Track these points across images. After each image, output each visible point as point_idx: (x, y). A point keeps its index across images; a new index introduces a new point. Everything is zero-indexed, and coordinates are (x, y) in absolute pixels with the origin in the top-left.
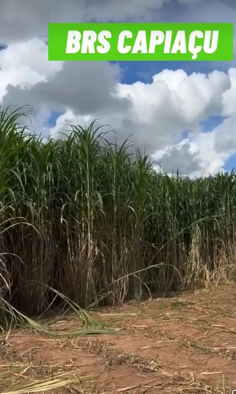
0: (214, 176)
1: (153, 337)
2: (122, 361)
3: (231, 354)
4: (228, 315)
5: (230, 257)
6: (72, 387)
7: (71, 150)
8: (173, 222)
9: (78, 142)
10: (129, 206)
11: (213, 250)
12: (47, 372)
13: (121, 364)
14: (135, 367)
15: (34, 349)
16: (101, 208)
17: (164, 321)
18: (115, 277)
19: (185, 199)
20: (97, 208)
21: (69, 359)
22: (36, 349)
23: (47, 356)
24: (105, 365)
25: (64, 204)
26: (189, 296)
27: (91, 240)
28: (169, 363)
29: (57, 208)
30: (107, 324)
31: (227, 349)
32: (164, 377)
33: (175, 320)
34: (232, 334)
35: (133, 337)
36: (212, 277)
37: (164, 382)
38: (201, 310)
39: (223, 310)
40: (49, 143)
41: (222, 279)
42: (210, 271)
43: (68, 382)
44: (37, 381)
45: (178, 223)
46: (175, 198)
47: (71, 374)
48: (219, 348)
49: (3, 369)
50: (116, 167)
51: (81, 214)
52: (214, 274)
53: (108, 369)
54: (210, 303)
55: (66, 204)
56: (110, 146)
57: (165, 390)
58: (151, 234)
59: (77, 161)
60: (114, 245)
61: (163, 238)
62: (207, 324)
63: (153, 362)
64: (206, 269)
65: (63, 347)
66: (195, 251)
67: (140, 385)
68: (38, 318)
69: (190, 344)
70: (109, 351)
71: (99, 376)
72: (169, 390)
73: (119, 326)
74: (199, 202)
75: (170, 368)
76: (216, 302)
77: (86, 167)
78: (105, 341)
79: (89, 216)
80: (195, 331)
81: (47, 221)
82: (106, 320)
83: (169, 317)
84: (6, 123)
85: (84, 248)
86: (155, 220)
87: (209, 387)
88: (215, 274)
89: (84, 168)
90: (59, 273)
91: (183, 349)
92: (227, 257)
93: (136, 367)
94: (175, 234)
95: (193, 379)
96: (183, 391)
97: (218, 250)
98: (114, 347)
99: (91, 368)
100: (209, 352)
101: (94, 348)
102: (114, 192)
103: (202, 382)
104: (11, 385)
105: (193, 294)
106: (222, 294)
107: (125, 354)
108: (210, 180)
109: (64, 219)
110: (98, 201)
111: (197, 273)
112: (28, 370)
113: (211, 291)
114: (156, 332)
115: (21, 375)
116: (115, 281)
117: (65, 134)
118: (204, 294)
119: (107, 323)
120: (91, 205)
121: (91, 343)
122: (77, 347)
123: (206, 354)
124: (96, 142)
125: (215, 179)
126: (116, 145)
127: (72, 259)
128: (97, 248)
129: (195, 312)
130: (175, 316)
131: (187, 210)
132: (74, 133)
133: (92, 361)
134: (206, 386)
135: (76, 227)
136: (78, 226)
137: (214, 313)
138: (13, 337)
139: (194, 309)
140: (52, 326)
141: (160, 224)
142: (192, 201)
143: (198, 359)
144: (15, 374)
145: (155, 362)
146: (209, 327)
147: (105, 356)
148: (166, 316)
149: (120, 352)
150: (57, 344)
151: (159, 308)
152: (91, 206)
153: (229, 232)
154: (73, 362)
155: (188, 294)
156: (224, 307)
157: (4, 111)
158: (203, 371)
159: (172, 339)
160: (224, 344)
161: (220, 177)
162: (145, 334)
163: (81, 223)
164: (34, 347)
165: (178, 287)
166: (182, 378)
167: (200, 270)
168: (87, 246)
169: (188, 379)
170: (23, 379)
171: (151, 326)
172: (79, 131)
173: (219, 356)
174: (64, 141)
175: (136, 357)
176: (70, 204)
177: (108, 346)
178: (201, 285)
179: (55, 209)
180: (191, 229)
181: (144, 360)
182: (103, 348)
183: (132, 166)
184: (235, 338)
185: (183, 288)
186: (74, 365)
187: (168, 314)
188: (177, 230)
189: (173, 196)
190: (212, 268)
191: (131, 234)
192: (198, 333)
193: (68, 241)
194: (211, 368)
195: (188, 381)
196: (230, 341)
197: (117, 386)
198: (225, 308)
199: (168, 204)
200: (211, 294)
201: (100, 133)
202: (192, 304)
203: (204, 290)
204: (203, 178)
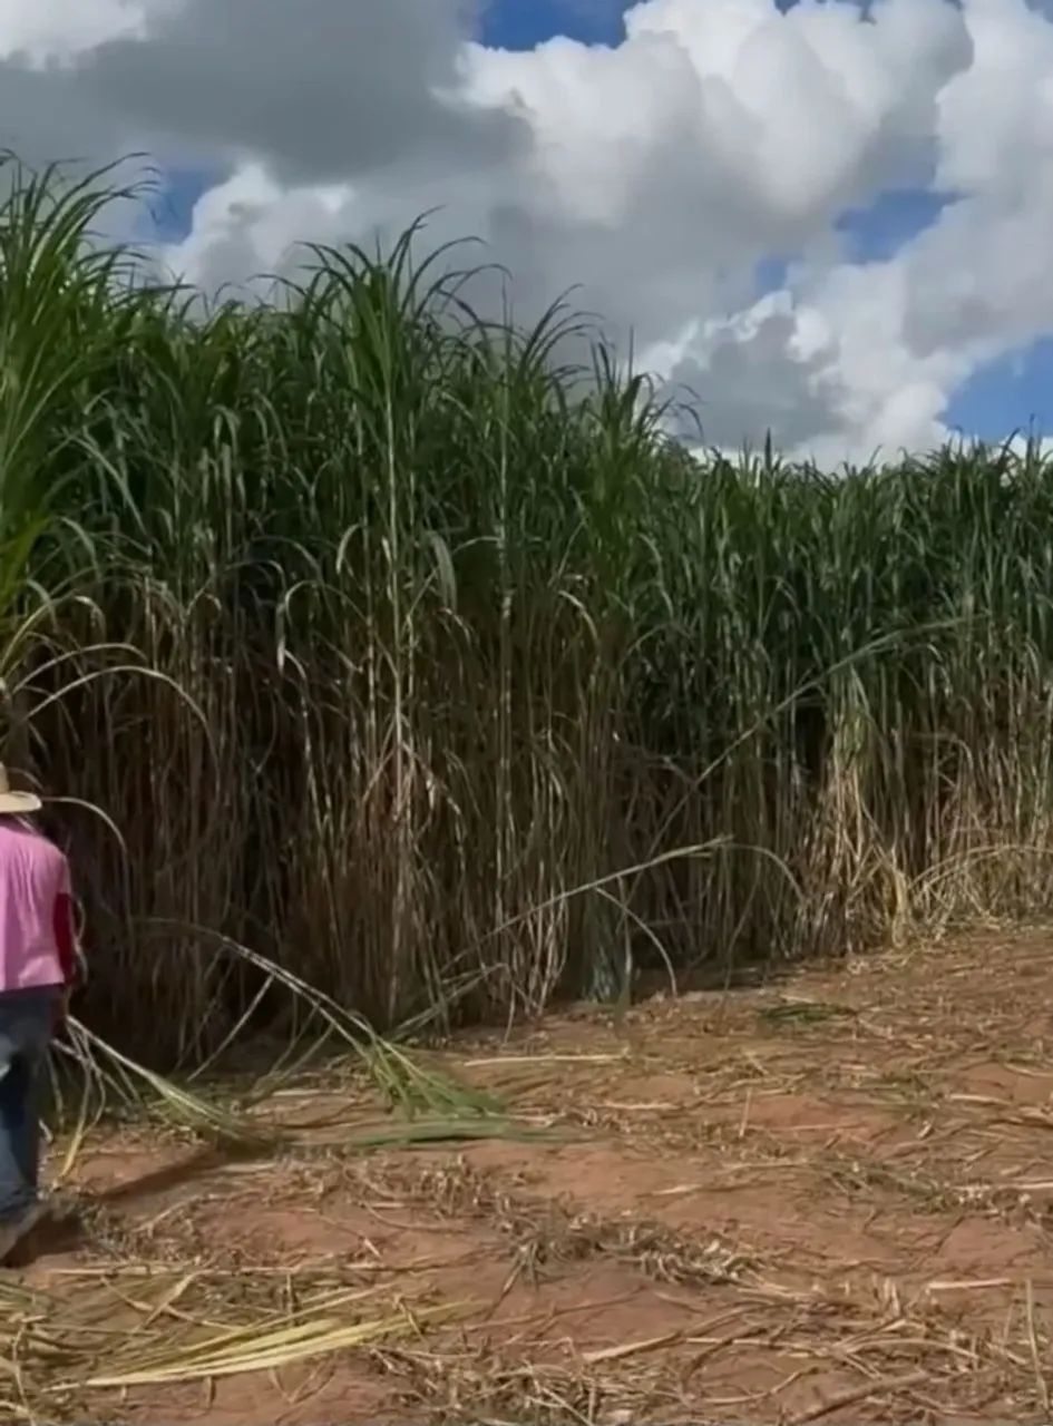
0: (928, 464)
1: (700, 1146)
2: (587, 1242)
3: (1037, 1210)
4: (1007, 1054)
5: (994, 811)
6: (389, 1348)
7: (316, 354)
8: (750, 660)
9: (345, 313)
10: (565, 594)
11: (921, 783)
12: (271, 1294)
13: (581, 1255)
14: (643, 1267)
15: (198, 1201)
16: (450, 601)
17: (740, 1082)
18: (509, 904)
19: (804, 560)
20: (431, 601)
21: (356, 1242)
22: (206, 1202)
23: (256, 1230)
24: (518, 1262)
25: (289, 587)
26: (826, 981)
27: (405, 738)
28: (782, 1251)
29: (259, 602)
30: (494, 1097)
31: (1021, 1192)
32: (771, 1303)
33: (785, 1081)
34: (1039, 1131)
35: (617, 1148)
36: (917, 899)
37: (774, 1321)
38: (891, 1038)
39: (986, 1037)
40: (221, 322)
41: (963, 909)
42: (911, 875)
43: (368, 1332)
44: (237, 1331)
45: (772, 670)
46: (757, 557)
47: (377, 1301)
48: (987, 1187)
49: (81, 1285)
50: (510, 427)
51: (365, 629)
52: (926, 887)
53: (530, 1276)
54: (926, 1008)
55: (298, 585)
56: (484, 334)
57: (780, 1354)
58: (654, 713)
59: (342, 398)
60: (504, 764)
61: (706, 731)
62: (923, 1093)
63: (714, 1246)
64: (893, 867)
65: (323, 1195)
66: (844, 786)
67: (678, 1335)
68: (190, 1079)
69: (865, 1175)
70: (519, 1204)
71: (496, 1305)
72: (799, 1350)
73: (550, 1108)
74: (863, 575)
75: (791, 1269)
76: (949, 1005)
77: (380, 426)
78: (500, 1167)
79: (397, 636)
80: (878, 1121)
81: (216, 660)
82: (490, 1085)
83: (760, 1068)
84: (48, 235)
85: (376, 776)
86: (670, 654)
87: (963, 1336)
88: (935, 887)
89: (371, 426)
90: (264, 889)
91: (833, 1192)
92: (981, 816)
93: (651, 1266)
94: (756, 713)
95: (896, 1305)
96: (859, 1353)
97: (943, 784)
98: (544, 1192)
99: (458, 1275)
100: (949, 1205)
101: (456, 1195)
102: (501, 530)
103: (933, 1320)
104: (124, 1348)
105: (843, 974)
106: (968, 973)
107: (594, 1217)
108: (909, 478)
109: (289, 655)
110: (434, 572)
111: (853, 884)
112: (191, 1285)
113: (918, 959)
114: (711, 1129)
115: (164, 1306)
116: (510, 922)
117: (286, 282)
118: (892, 972)
119: (494, 1094)
120: (406, 592)
121: (440, 1174)
122: (386, 1193)
123: (936, 1210)
124: (425, 315)
125: (931, 473)
126: (509, 330)
127: (323, 823)
128: (430, 774)
129: (866, 1046)
130: (781, 1063)
131: (810, 608)
132: (325, 279)
133: (455, 1249)
134: (954, 1335)
135: (342, 688)
136: (349, 682)
137: (949, 1048)
138: (91, 1157)
139: (859, 1035)
140: (258, 1110)
141: (692, 671)
142: (829, 571)
143: (901, 1231)
144: (140, 1305)
145: (726, 1243)
146: (935, 1105)
147: (509, 1226)
148: (744, 1063)
149: (570, 1211)
150: (294, 1183)
151: (706, 1030)
152: (406, 596)
153: (990, 705)
154: (376, 1252)
155: (823, 975)
156: (989, 1023)
157: (38, 185)
158: (929, 1279)
159: (785, 1155)
160: (1005, 1172)
161: (949, 467)
162: (668, 1135)
163: (361, 669)
164: (194, 1198)
165: (773, 944)
166: (848, 1307)
167: (868, 869)
168: (390, 767)
169: (875, 1307)
170: (176, 1326)
171: (687, 1105)
172: (352, 271)
173: (988, 1217)
174: (285, 310)
175: (643, 1225)
176: (314, 586)
177: (518, 1185)
178: (872, 937)
179: (251, 610)
180: (828, 689)
181: (677, 1240)
182: (497, 1194)
183: (573, 420)
184: (1051, 1146)
185: (797, 949)
186: (382, 1265)
187: (750, 1054)
188: (769, 698)
189: (750, 547)
190: (916, 863)
191: (573, 713)
192: (893, 1130)
193: (308, 748)
194: (961, 1267)
195: (875, 1315)
196: (1029, 1156)
197: (581, 1341)
198: (992, 1027)
199: (727, 586)
200: (921, 970)
201: (440, 276)
202: (849, 1012)
203: (889, 956)
204: (879, 471)
